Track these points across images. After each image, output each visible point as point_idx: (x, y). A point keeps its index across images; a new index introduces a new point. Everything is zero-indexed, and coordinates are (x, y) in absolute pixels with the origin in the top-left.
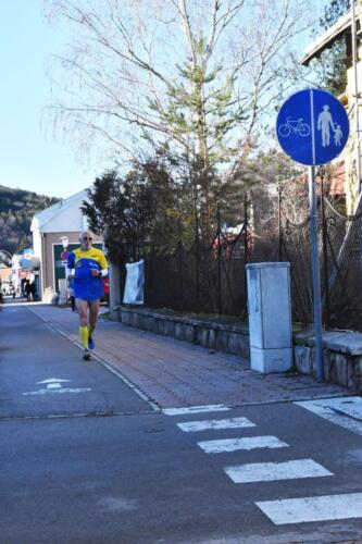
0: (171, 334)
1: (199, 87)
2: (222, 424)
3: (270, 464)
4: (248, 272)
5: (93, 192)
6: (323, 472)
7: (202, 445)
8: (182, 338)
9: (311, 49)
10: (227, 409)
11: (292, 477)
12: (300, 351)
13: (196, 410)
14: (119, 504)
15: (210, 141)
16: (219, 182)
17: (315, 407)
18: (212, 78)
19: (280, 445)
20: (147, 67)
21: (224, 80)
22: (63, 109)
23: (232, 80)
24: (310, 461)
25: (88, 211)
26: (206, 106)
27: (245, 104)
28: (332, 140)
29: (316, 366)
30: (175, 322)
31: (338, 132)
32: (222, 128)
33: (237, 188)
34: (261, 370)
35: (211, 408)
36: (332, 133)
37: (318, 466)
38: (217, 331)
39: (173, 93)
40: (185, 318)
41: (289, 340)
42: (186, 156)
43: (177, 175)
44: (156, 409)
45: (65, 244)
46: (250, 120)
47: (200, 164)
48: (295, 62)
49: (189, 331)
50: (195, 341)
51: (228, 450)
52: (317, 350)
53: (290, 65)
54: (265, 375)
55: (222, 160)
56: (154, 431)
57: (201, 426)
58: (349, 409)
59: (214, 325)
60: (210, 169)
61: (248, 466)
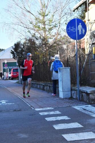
0: (37, 88)
1: (44, 18)
2: (52, 113)
3: (65, 124)
4: (58, 70)
5: (14, 47)
6: (80, 126)
7: (46, 119)
8: (39, 89)
9: (75, 7)
10: (53, 109)
11: (72, 128)
12: (73, 92)
13: (44, 109)
14: (23, 136)
15: (47, 33)
16: (49, 44)
17: (78, 108)
18: (47, 15)
19: (68, 119)
20: (29, 12)
21: (51, 16)
22: (5, 23)
23: (53, 16)
24: (77, 123)
25: (12, 53)
26: (46, 23)
27: (57, 22)
28: (82, 33)
29: (78, 96)
30: (38, 84)
31: (84, 31)
32: (50, 29)
33: (55, 46)
34: (62, 97)
35: (49, 108)
36: (82, 31)
37: (79, 124)
38: (49, 87)
39: (36, 19)
40: (40, 83)
41: (70, 89)
42: (40, 37)
43: (38, 42)
44: (33, 109)
45: (6, 62)
46: (58, 27)
47: (44, 39)
48: (71, 11)
49: (42, 87)
50: (43, 90)
51: (54, 120)
52: (78, 92)
53: (69, 11)
54: (63, 99)
55: (50, 38)
56: (32, 115)
57: (46, 113)
58: (87, 108)
59: (49, 85)
60: (47, 41)
61: (60, 125)
